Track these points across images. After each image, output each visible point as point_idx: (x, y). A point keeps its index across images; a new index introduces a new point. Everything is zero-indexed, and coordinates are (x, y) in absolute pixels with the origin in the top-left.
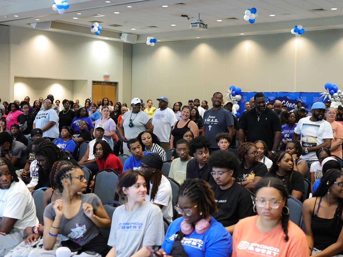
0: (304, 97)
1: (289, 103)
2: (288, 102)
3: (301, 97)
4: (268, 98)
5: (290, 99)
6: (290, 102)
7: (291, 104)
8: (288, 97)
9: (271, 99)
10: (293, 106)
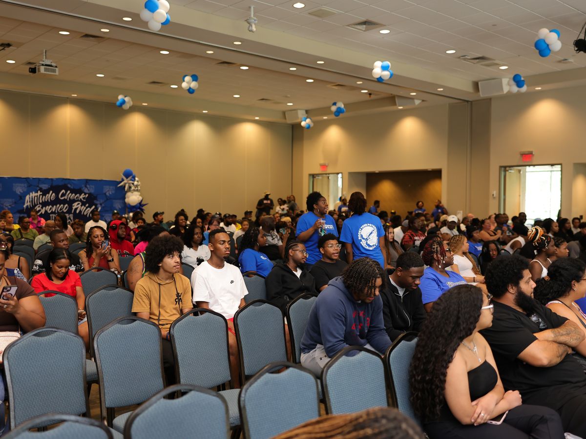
0: (91, 186)
1: (70, 194)
2: (69, 192)
3: (88, 186)
4: (38, 186)
5: (72, 187)
6: (72, 192)
7: (74, 195)
8: (69, 186)
9: (44, 188)
10: (77, 198)
